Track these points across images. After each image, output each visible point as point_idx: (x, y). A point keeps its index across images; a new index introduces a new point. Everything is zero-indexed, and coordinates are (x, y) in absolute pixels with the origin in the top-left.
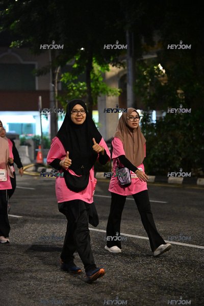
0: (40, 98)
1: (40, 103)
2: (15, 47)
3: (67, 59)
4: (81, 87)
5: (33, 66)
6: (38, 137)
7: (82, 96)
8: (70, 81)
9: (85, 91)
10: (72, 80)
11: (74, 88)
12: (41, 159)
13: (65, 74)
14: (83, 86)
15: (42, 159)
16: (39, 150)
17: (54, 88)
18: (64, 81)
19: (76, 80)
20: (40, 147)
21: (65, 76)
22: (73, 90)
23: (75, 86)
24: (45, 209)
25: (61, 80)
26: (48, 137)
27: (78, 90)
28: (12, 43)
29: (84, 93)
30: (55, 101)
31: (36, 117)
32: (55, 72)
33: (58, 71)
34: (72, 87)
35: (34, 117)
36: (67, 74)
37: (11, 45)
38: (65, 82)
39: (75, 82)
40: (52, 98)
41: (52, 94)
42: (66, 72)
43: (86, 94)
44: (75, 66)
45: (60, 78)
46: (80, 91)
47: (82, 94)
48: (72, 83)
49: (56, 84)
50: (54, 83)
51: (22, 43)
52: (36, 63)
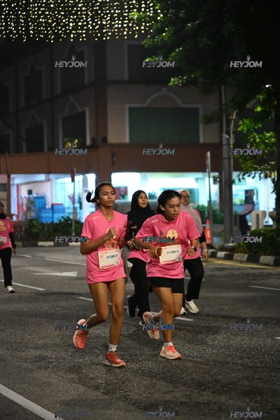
0: (209, 154)
1: (209, 161)
2: (176, 85)
3: (247, 100)
4: (267, 139)
5: (196, 110)
6: (203, 207)
7: (269, 151)
8: (252, 130)
9: (274, 144)
10: (254, 128)
11: (258, 140)
12: (209, 239)
13: (244, 120)
14: (271, 137)
15: (211, 239)
16: (208, 226)
17: (228, 140)
18: (243, 130)
19: (259, 128)
20: (208, 221)
21: (244, 123)
22: (256, 143)
23: (259, 138)
24: (223, 309)
25: (239, 129)
26: (217, 207)
27: (263, 142)
28: (172, 79)
29: (271, 147)
30: (229, 158)
31: (199, 181)
32: (231, 118)
33: (234, 117)
34: (254, 138)
35: (197, 179)
36: (247, 121)
37: (170, 82)
38: (245, 132)
39: (260, 131)
40: (225, 155)
41: (225, 148)
42: (246, 118)
43: (275, 148)
44: (259, 109)
45: (237, 126)
46: (266, 145)
47: (269, 149)
48: (255, 134)
49: (232, 135)
50: (228, 133)
51: (186, 80)
52: (200, 107)
